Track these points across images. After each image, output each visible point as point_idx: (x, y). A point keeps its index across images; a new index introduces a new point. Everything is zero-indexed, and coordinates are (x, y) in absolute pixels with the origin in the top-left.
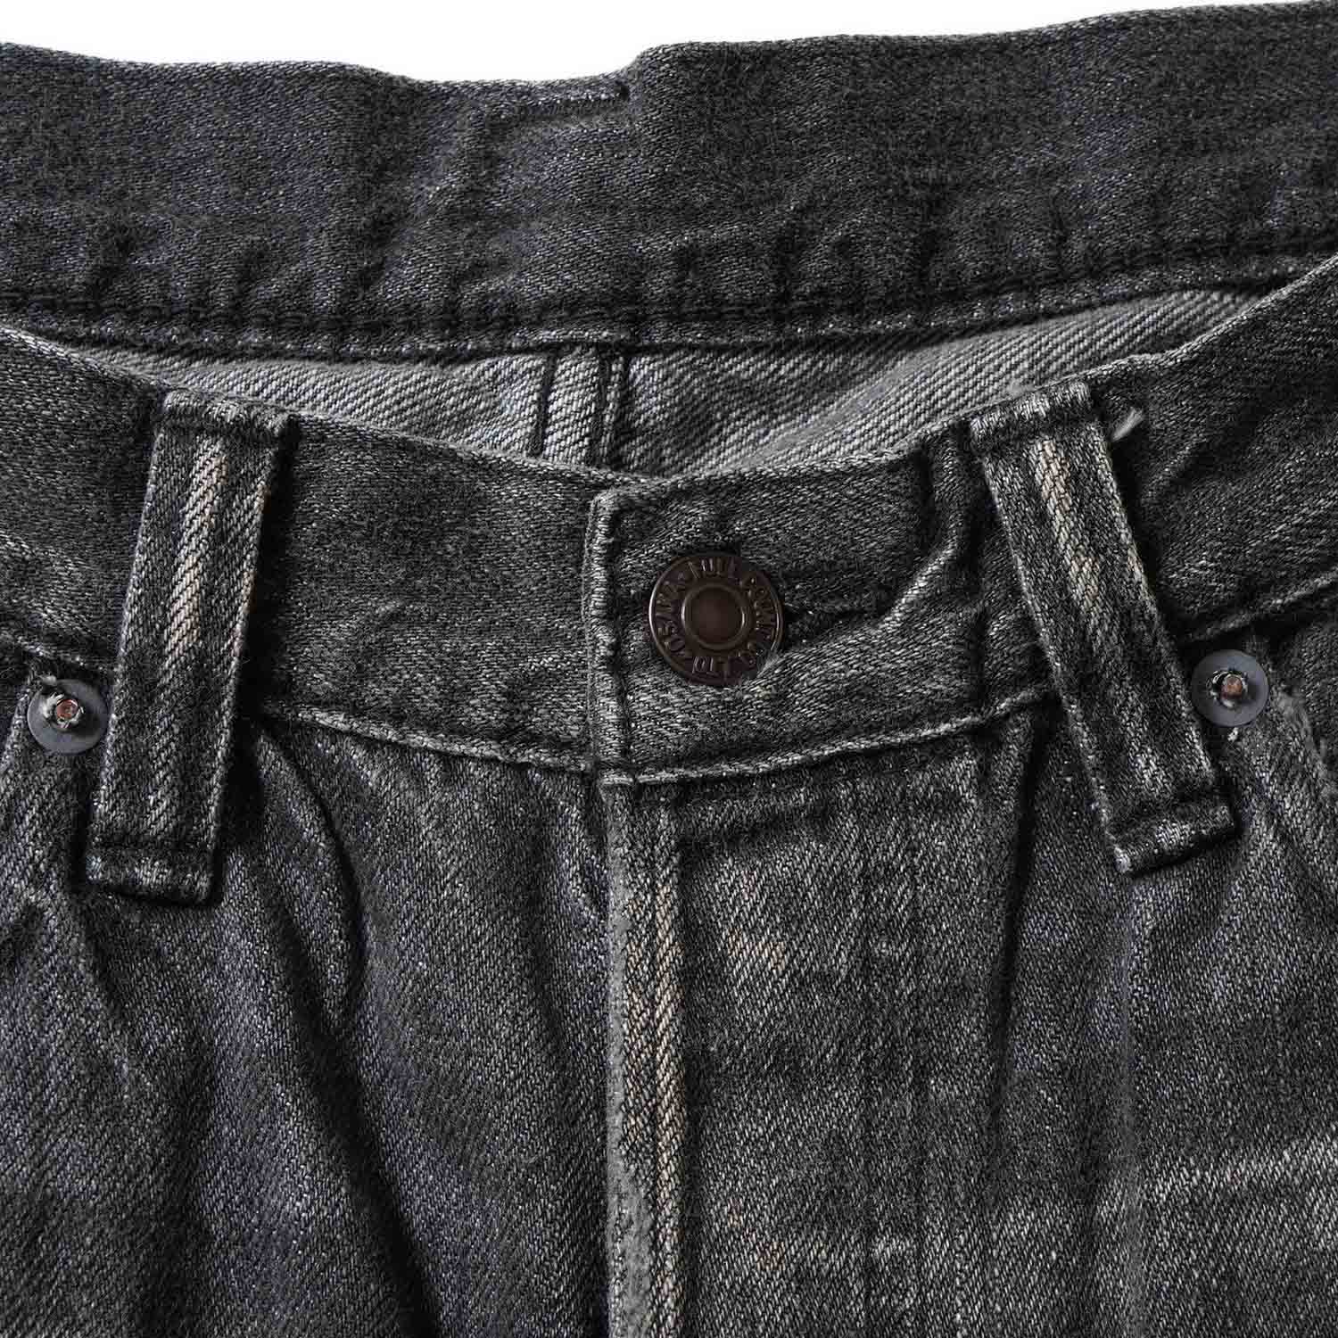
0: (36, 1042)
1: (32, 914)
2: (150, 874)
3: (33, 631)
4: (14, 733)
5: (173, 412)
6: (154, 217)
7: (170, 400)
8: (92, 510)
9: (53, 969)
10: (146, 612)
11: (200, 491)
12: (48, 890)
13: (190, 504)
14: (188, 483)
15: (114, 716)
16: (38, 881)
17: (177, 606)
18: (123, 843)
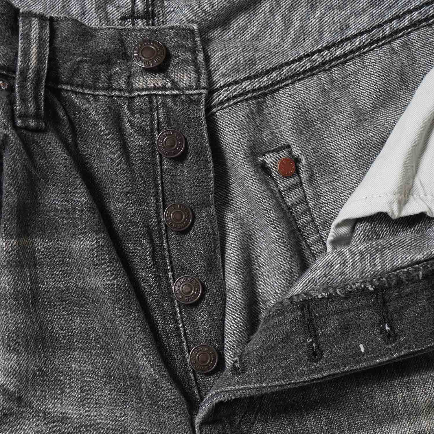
0: (14, 168)
1: (6, 136)
2: (32, 123)
5: (23, 13)
7: (21, 10)
8: (7, 34)
9: (15, 149)
10: (24, 58)
11: (35, 28)
12: (9, 130)
13: (33, 32)
14: (31, 27)
15: (17, 85)
16: (6, 128)
17: (32, 56)
18: (24, 116)
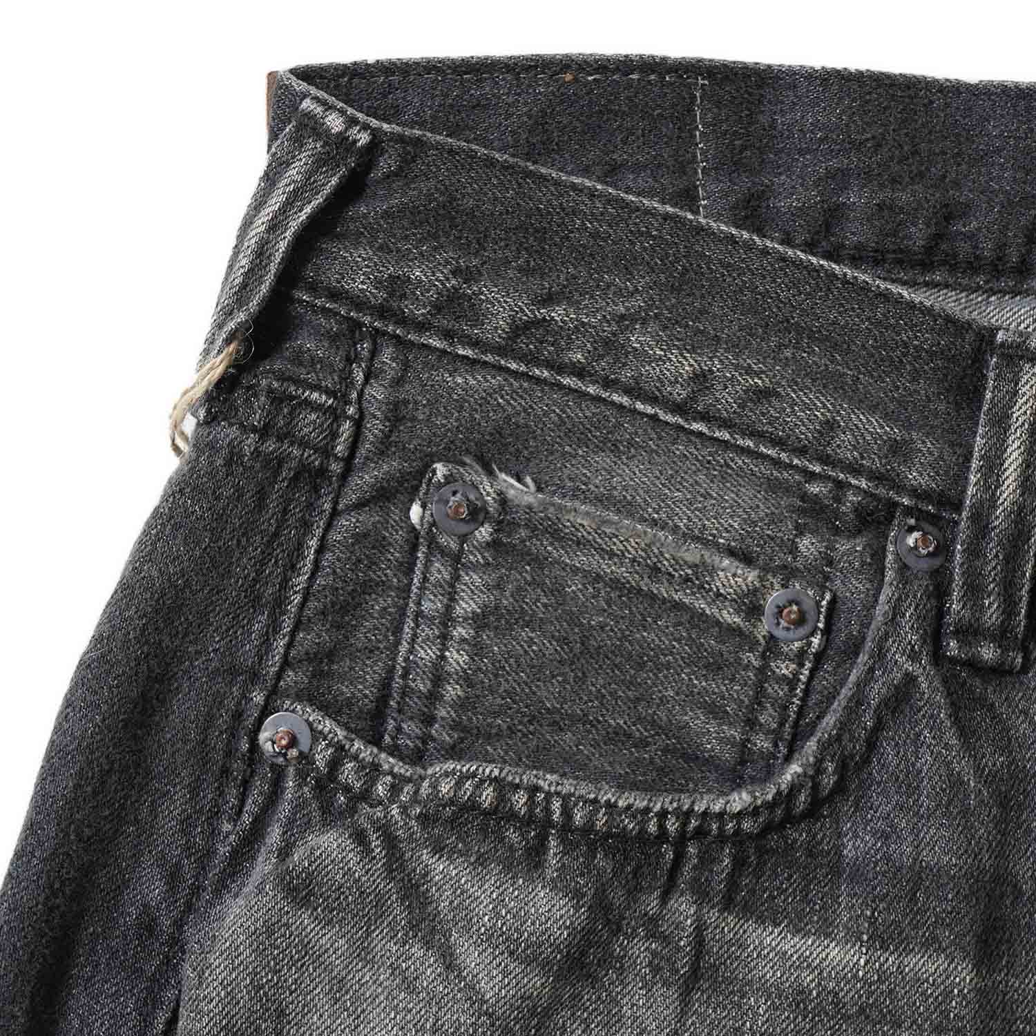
0: (913, 765)
1: (910, 679)
2: (988, 653)
3: (900, 488)
4: (890, 557)
5: (1002, 345)
6: (965, 195)
7: (1000, 336)
9: (924, 716)
10: (985, 477)
11: (1024, 399)
12: (920, 663)
13: (1017, 407)
14: (1016, 393)
15: (959, 547)
16: (914, 657)
17: (1007, 474)
18: (969, 633)
